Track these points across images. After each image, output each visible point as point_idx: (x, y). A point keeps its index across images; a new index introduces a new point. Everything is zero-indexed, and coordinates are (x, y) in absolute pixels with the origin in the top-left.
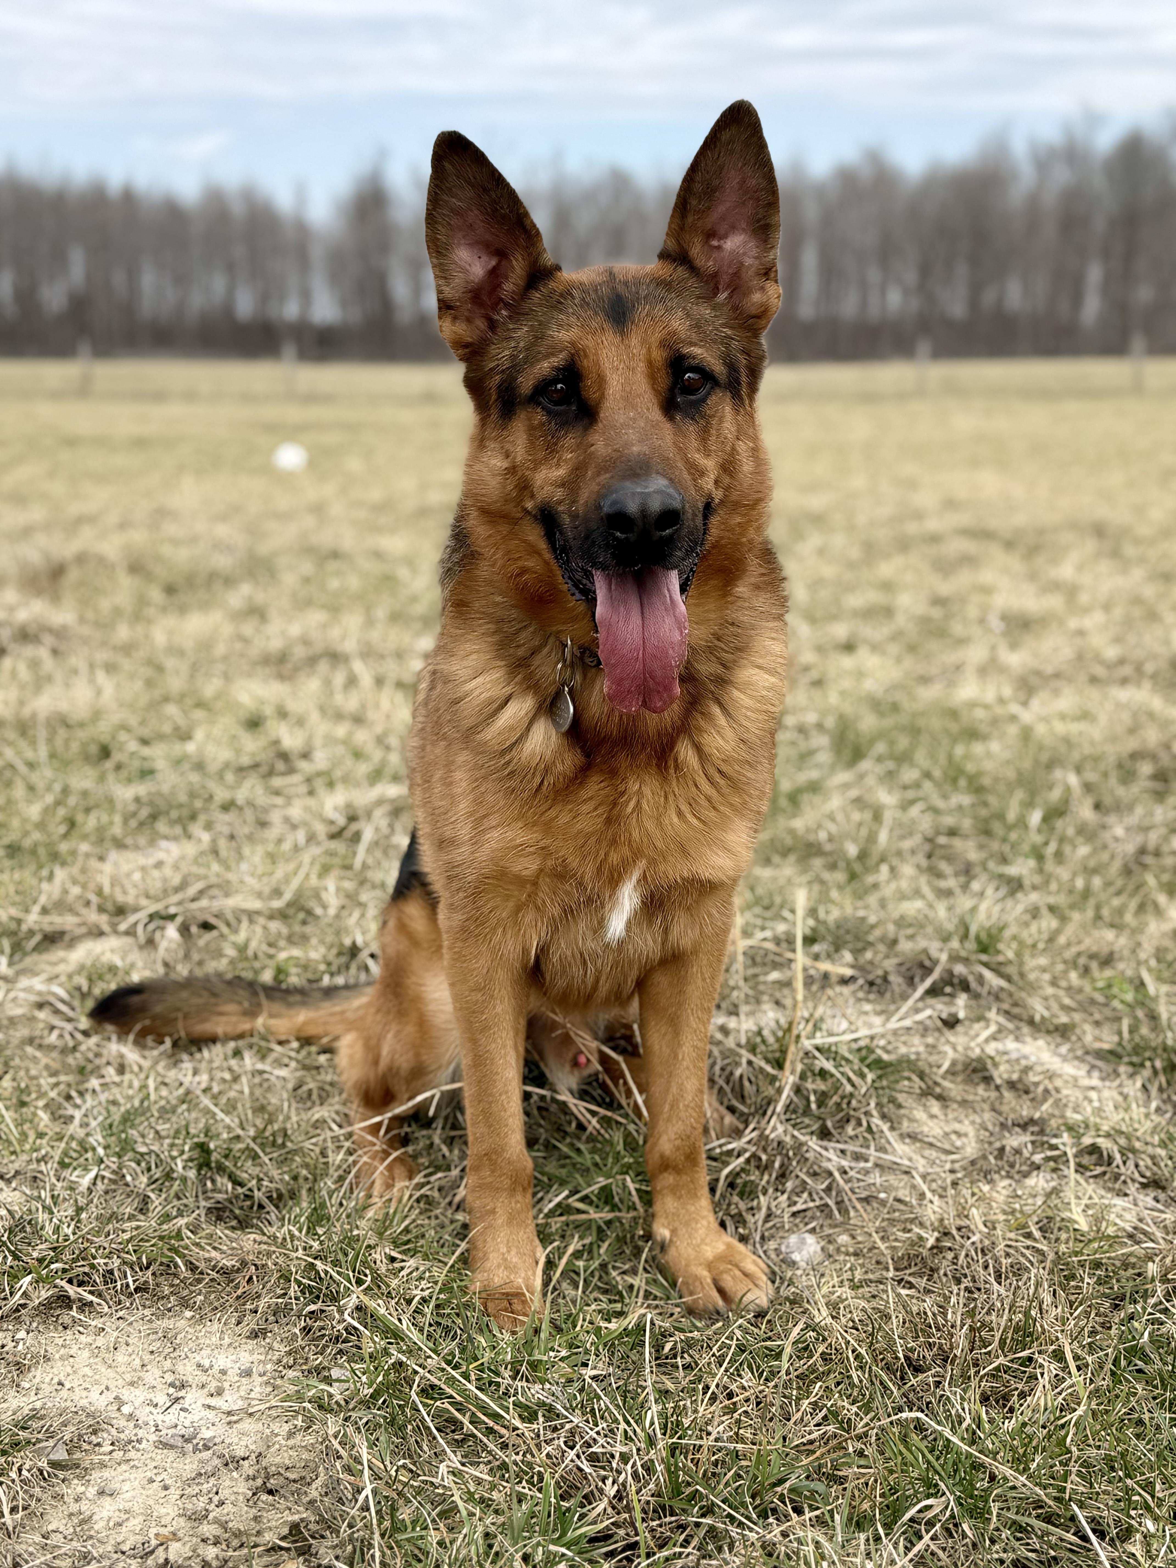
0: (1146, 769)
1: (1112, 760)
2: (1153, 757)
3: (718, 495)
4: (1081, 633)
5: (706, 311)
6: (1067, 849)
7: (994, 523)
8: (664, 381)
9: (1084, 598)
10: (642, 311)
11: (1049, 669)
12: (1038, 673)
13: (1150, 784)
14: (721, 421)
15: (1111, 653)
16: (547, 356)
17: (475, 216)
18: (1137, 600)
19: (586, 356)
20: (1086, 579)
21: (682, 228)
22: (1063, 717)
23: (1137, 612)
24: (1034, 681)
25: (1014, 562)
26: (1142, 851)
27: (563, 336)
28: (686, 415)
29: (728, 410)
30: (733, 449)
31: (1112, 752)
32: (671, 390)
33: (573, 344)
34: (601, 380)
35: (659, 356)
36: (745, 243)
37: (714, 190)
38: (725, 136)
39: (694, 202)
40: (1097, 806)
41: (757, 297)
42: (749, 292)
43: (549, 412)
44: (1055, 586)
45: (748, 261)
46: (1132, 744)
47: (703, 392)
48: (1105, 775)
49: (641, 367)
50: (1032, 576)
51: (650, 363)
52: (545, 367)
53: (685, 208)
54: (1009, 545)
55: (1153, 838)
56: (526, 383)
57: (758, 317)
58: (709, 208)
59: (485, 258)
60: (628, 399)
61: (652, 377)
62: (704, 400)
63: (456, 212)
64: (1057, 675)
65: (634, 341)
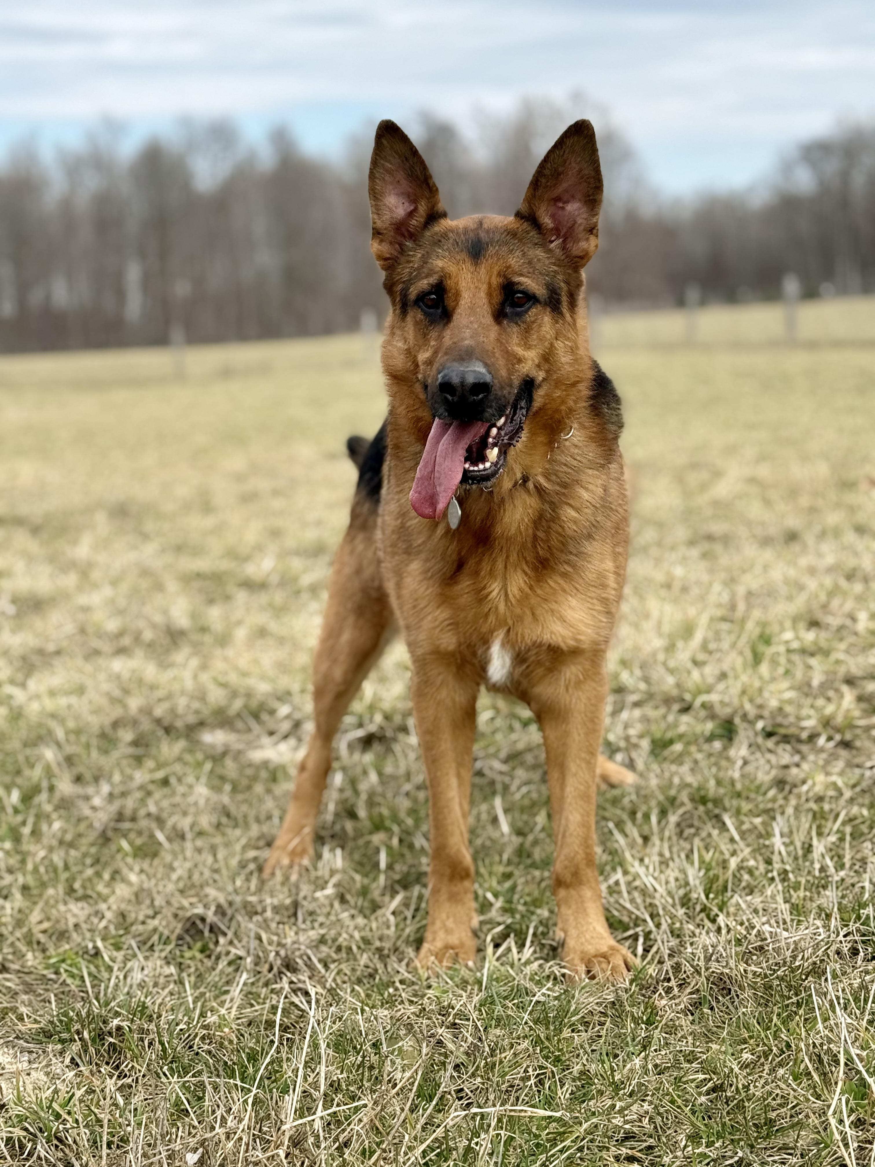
0: (127, 735)
1: (95, 730)
2: (135, 723)
3: (540, 376)
4: (86, 609)
5: (540, 253)
6: (44, 827)
7: (24, 510)
8: (497, 298)
9: (96, 575)
10: (491, 250)
11: (51, 647)
12: (40, 652)
13: (130, 750)
14: (540, 326)
15: (112, 625)
16: (426, 277)
17: (400, 175)
18: (145, 572)
19: (450, 277)
20: (101, 558)
21: (534, 196)
22: (52, 693)
23: (145, 584)
24: (36, 659)
25: (33, 546)
26: (120, 817)
27: (440, 263)
28: (511, 320)
29: (547, 319)
30: (552, 345)
31: (95, 722)
32: (503, 304)
33: (443, 269)
34: (458, 295)
35: (496, 281)
36: (580, 209)
37: (559, 174)
38: (569, 142)
39: (544, 181)
40: (78, 779)
41: (583, 245)
42: (577, 241)
43: (425, 314)
44: (71, 565)
45: (579, 221)
46: (117, 712)
47: (527, 306)
48: (88, 746)
49: (484, 287)
50: (52, 559)
51: (490, 285)
52: (424, 284)
53: (536, 184)
54: (35, 530)
55: (130, 803)
56: (413, 292)
57: (581, 258)
58: (555, 185)
59: (407, 204)
60: (472, 309)
61: (489, 295)
62: (526, 311)
63: (388, 171)
64: (58, 653)
65: (483, 270)
